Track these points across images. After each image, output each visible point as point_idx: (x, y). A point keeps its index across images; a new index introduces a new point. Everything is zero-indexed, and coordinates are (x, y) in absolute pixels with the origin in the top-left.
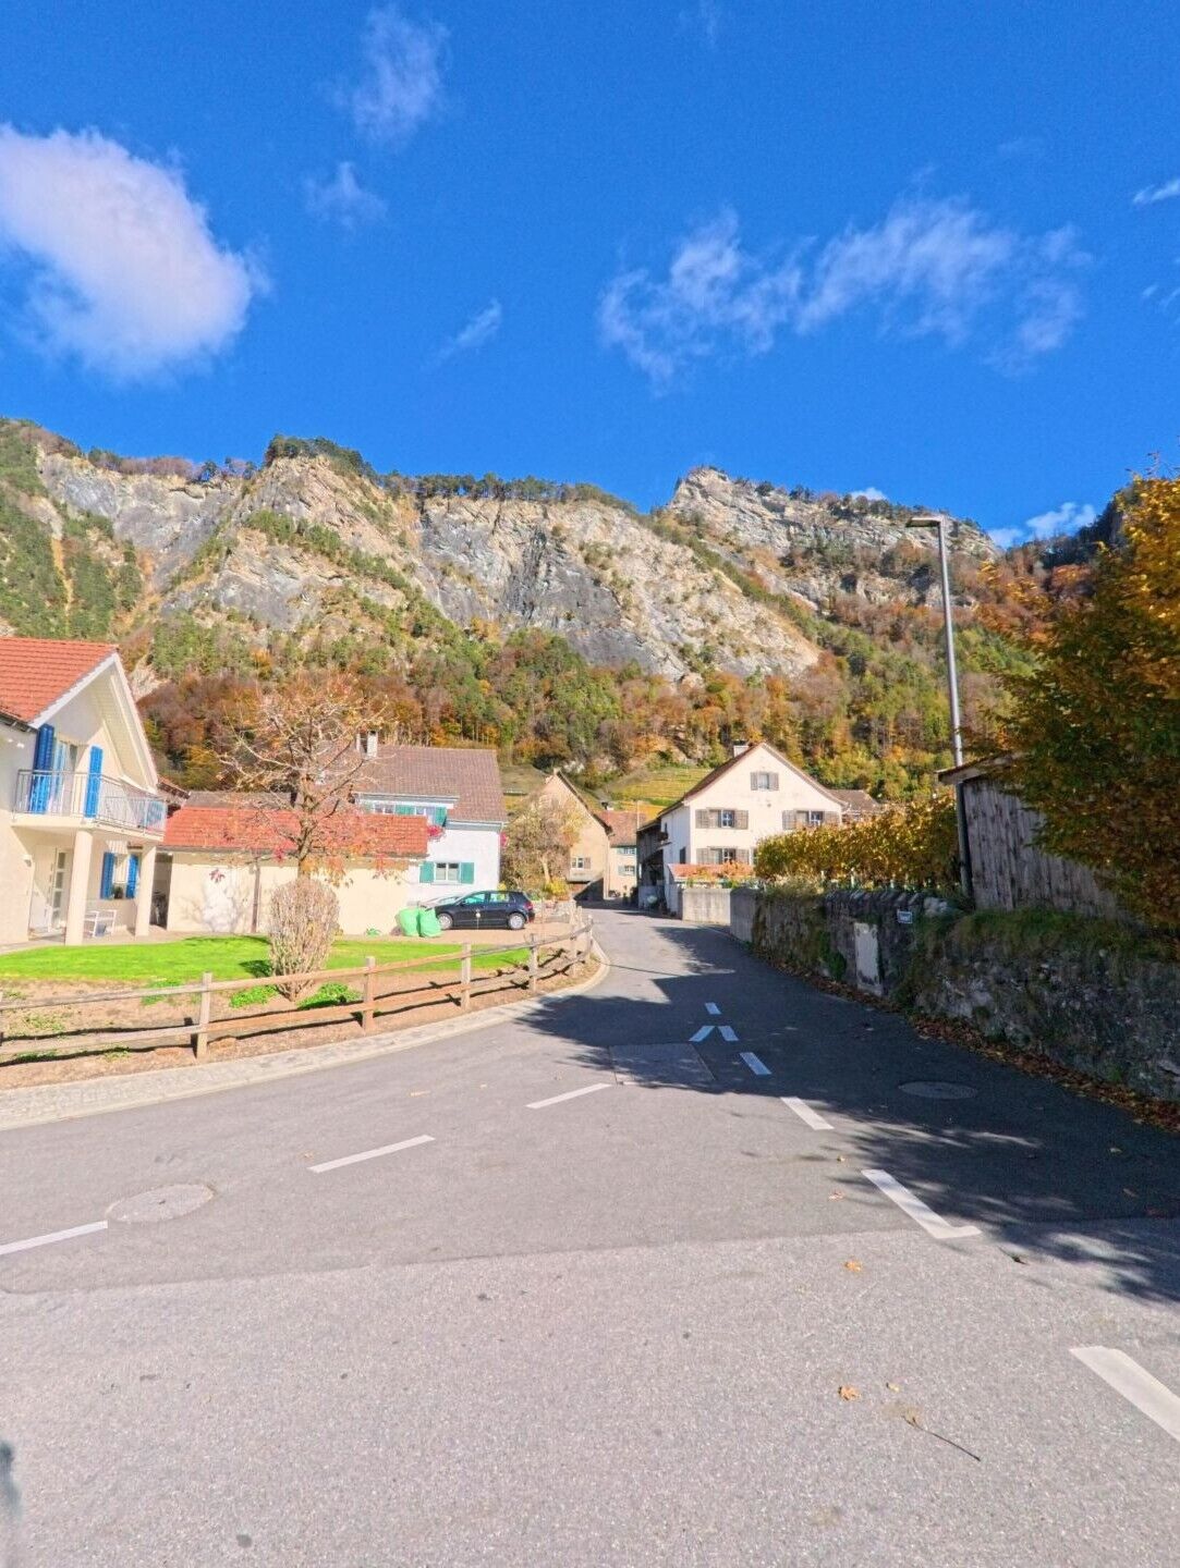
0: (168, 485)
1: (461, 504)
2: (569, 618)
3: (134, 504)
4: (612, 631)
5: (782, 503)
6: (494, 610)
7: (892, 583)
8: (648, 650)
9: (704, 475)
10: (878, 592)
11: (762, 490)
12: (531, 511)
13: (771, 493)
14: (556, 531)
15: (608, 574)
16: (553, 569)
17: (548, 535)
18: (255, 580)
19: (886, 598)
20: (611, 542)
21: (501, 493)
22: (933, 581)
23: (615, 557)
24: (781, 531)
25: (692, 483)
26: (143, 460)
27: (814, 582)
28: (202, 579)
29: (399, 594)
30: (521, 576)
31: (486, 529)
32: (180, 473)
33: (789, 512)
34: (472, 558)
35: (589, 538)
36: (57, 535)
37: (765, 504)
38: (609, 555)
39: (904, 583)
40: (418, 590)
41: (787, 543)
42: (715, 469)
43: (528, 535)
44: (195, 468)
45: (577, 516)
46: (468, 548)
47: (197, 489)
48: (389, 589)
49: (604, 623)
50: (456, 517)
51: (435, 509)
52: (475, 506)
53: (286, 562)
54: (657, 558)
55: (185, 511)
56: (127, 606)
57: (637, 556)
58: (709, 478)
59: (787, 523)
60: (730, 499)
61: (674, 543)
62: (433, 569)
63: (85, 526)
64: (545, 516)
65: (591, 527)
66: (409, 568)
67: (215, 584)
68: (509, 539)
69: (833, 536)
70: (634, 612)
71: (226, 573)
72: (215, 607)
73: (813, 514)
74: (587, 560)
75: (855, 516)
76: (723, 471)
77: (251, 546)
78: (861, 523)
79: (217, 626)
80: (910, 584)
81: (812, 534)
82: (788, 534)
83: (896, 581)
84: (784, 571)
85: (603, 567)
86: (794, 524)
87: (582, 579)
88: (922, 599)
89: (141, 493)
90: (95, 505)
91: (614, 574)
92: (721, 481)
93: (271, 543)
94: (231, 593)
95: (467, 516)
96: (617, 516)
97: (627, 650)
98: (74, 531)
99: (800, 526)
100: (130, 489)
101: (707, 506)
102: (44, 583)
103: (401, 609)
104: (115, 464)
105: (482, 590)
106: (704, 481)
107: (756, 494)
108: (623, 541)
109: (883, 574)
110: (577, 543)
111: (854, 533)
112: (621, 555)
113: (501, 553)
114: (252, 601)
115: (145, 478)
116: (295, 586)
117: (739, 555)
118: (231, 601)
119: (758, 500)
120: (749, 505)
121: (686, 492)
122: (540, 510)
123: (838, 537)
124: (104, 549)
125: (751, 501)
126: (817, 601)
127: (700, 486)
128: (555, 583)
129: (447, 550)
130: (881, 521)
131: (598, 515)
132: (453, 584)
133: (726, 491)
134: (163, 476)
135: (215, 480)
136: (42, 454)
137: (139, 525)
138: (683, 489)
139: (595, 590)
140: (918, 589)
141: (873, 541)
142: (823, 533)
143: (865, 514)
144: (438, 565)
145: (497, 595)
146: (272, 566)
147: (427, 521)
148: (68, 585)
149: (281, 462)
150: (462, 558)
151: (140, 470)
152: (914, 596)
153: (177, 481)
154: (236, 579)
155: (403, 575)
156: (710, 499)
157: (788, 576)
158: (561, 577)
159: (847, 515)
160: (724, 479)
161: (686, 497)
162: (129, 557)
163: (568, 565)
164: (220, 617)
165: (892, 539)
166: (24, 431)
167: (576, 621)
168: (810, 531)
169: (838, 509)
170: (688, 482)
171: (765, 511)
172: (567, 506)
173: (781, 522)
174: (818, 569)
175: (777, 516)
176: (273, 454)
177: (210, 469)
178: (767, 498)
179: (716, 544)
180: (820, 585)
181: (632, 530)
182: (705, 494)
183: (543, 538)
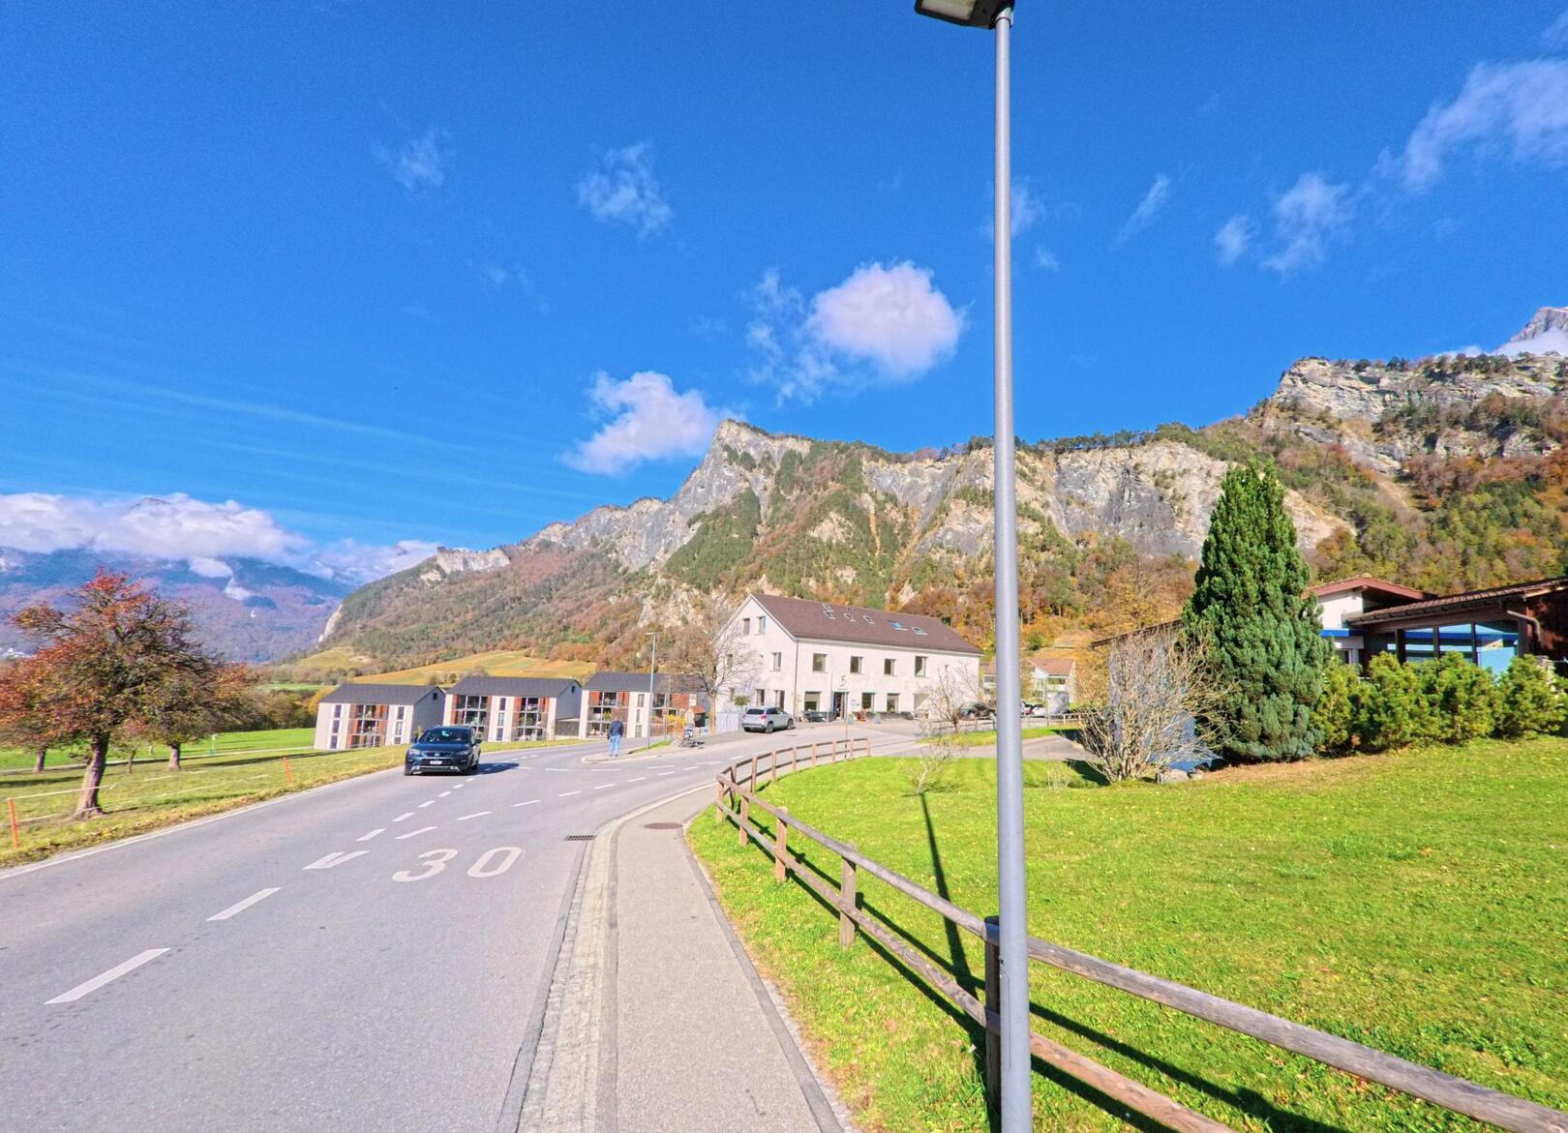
0: (925, 466)
1: (1079, 456)
2: (1141, 525)
3: (908, 480)
4: (1168, 532)
5: (1377, 375)
6: (1097, 523)
7: (1475, 435)
8: (1192, 542)
9: (1305, 365)
10: (1460, 445)
11: (1359, 368)
12: (1121, 454)
13: (1368, 369)
14: (1136, 467)
15: (1170, 492)
16: (1133, 493)
17: (1132, 470)
18: (960, 528)
19: (1467, 451)
20: (1175, 466)
21: (1105, 445)
22: (1514, 430)
23: (1178, 478)
24: (1377, 400)
25: (1294, 374)
26: (912, 453)
27: (1399, 444)
28: (935, 529)
29: (1037, 524)
30: (1114, 499)
31: (1094, 470)
32: (930, 458)
33: (1385, 382)
34: (1086, 490)
35: (1160, 467)
36: (872, 512)
37: (1362, 379)
38: (1173, 478)
39: (1485, 435)
40: (1049, 519)
41: (1382, 408)
42: (1314, 358)
43: (1120, 470)
44: (938, 452)
45: (1152, 453)
46: (1083, 483)
47: (939, 464)
48: (1031, 522)
49: (1163, 527)
50: (1076, 465)
51: (1064, 461)
52: (1088, 456)
53: (976, 515)
54: (1209, 474)
55: (934, 478)
56: (904, 545)
57: (1194, 474)
58: (1310, 367)
59: (1382, 392)
60: (1329, 380)
61: (1222, 460)
62: (1061, 502)
63: (885, 502)
64: (1130, 457)
65: (1162, 459)
66: (1046, 505)
67: (941, 533)
68: (1108, 475)
69: (1425, 397)
70: (1185, 516)
71: (947, 526)
72: (941, 546)
73: (1408, 381)
74: (1157, 484)
75: (1449, 376)
76: (1323, 358)
77: (958, 508)
78: (1454, 383)
79: (941, 558)
80: (1491, 435)
81: (1406, 399)
82: (1384, 401)
83: (1480, 434)
84: (1374, 436)
85: (1167, 487)
86: (1389, 392)
87: (1152, 498)
88: (1501, 450)
89: (911, 473)
90: (889, 486)
91: (1174, 491)
92: (1321, 367)
93: (968, 505)
94: (948, 537)
95: (1083, 463)
96: (1181, 448)
97: (1177, 544)
98: (880, 507)
99: (1395, 393)
100: (906, 472)
101: (1307, 391)
102: (867, 542)
103: (1037, 534)
104: (899, 459)
105: (1092, 510)
106: (1304, 370)
107: (1353, 372)
108: (1185, 465)
109: (1468, 429)
110: (1151, 472)
111: (1446, 393)
112: (1181, 475)
113: (1104, 485)
114: (958, 541)
115: (913, 463)
116: (980, 527)
117: (1329, 431)
118: (948, 542)
119: (1356, 377)
120: (1347, 382)
121: (1290, 382)
122: (1127, 453)
123: (1430, 398)
124: (894, 514)
125: (1347, 378)
126: (1401, 461)
127: (1300, 375)
128: (1133, 503)
129: (1070, 487)
130: (1476, 376)
131: (1167, 450)
132: (1073, 511)
133: (1325, 375)
134: (922, 461)
135: (948, 458)
136: (865, 463)
137: (911, 492)
138: (1287, 380)
139: (1160, 504)
140: (1499, 440)
141: (1465, 397)
142: (1415, 397)
143: (1459, 373)
144: (1065, 499)
145: (1100, 513)
146: (968, 519)
147: (1059, 470)
148: (878, 542)
149: (974, 453)
150: (1080, 491)
151: (910, 460)
152: (1495, 445)
153: (929, 462)
154: (951, 529)
155: (1041, 510)
156: (1310, 384)
157: (1376, 441)
158: (1138, 497)
159: (1441, 376)
160: (1324, 364)
161: (1288, 386)
162: (906, 515)
163: (1142, 489)
164: (944, 551)
165: (1484, 391)
166: (857, 452)
167: (1146, 527)
168: (1404, 396)
169: (1432, 371)
170: (1290, 373)
171: (1362, 385)
172: (1146, 447)
173: (1376, 392)
174: (1406, 431)
175: (1373, 388)
176: (971, 448)
177: (945, 452)
178: (1363, 374)
179: (1309, 424)
180: (1405, 446)
181: (1191, 456)
182: (1305, 381)
183: (1128, 472)
